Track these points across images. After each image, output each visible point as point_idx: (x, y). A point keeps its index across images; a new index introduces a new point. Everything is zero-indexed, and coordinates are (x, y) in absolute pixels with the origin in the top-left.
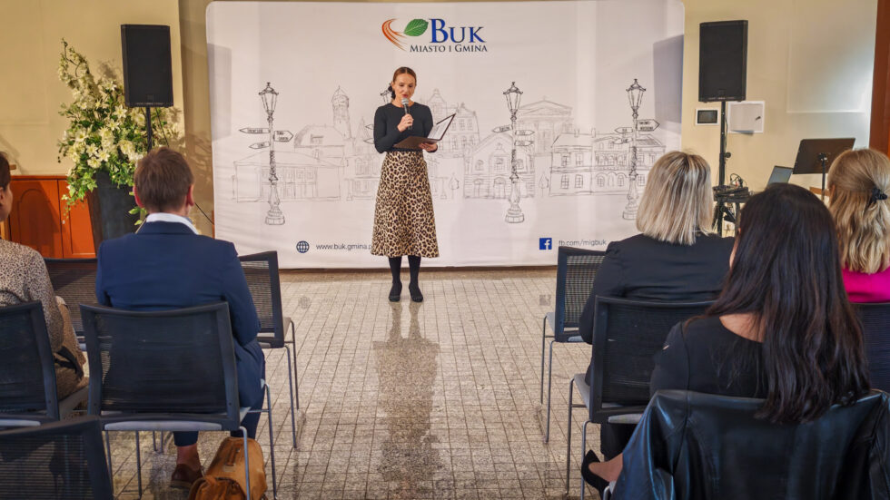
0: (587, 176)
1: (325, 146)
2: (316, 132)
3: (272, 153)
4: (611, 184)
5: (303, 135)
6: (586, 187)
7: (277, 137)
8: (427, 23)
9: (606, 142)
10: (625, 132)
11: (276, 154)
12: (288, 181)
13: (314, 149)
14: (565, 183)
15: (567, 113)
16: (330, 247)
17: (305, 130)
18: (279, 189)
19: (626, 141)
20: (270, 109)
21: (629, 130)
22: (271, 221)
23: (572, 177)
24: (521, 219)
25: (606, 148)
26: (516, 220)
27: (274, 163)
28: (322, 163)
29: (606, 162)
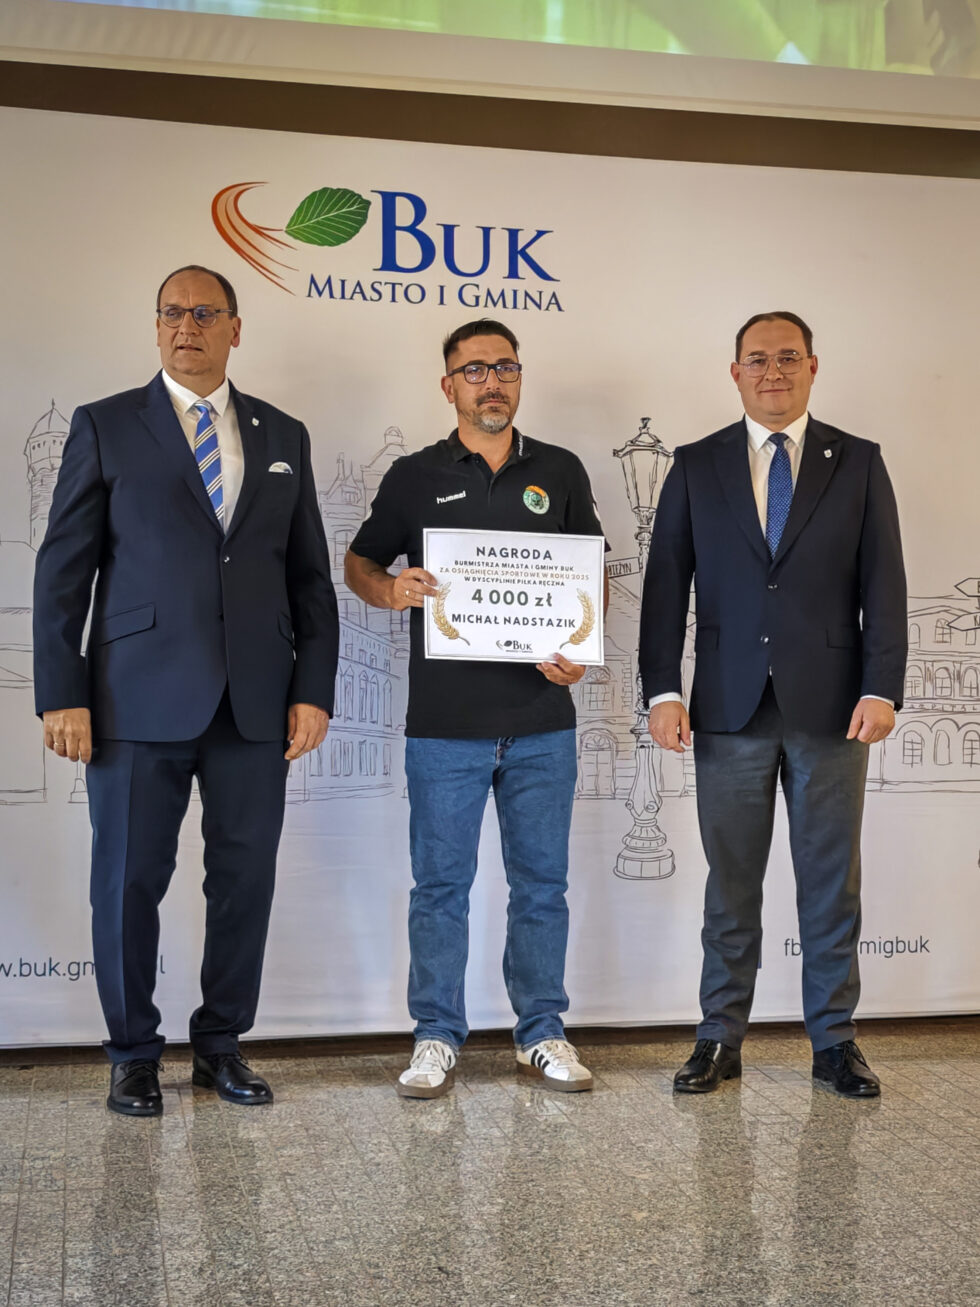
8: (368, 203)
24: (666, 866)
26: (651, 869)
29: (929, 685)
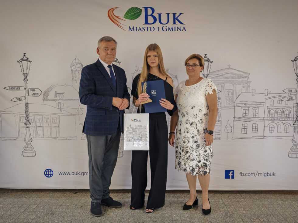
0: (261, 124)
1: (66, 100)
2: (58, 90)
3: (27, 105)
4: (279, 131)
5: (49, 92)
6: (260, 133)
7: (30, 93)
8: (142, 10)
9: (276, 100)
10: (290, 91)
11: (29, 105)
12: (38, 125)
13: (57, 102)
14: (245, 129)
15: (246, 77)
16: (68, 174)
17: (51, 88)
18: (31, 131)
19: (291, 99)
20: (25, 72)
21: (293, 91)
22: (26, 154)
23: (250, 125)
25: (276, 104)
27: (28, 112)
28: (63, 112)
29: (276, 114)
